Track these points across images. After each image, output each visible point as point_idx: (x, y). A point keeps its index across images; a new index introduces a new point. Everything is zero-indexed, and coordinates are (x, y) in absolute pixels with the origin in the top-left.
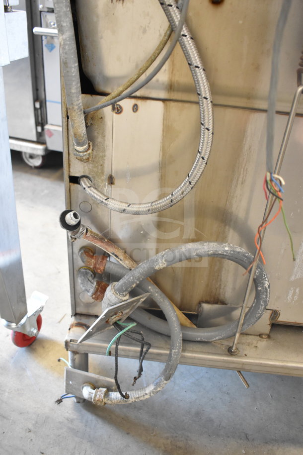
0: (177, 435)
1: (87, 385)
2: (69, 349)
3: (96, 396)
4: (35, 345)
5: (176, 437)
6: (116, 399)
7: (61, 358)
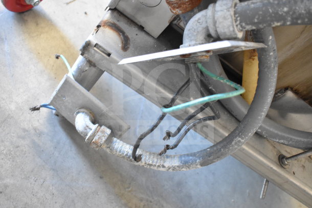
0: (153, 201)
1: (86, 113)
2: (86, 55)
3: (94, 135)
4: (27, 16)
5: (151, 202)
6: (120, 152)
7: (61, 56)
